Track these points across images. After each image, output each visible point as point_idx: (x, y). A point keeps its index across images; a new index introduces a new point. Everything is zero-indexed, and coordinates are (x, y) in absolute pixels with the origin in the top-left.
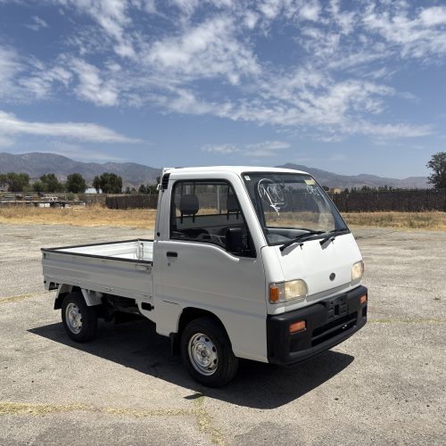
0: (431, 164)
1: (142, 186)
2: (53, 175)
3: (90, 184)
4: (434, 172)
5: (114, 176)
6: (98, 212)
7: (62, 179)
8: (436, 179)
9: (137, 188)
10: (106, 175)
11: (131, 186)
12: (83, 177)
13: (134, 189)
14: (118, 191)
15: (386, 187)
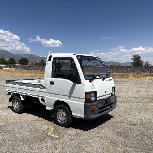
0: (132, 59)
1: (36, 63)
2: (4, 58)
3: (17, 62)
4: (133, 61)
5: (26, 59)
6: (20, 71)
7: (7, 60)
8: (134, 63)
9: (34, 63)
10: (23, 58)
11: (32, 63)
12: (15, 59)
13: (33, 64)
14: (27, 64)
15: (118, 65)
